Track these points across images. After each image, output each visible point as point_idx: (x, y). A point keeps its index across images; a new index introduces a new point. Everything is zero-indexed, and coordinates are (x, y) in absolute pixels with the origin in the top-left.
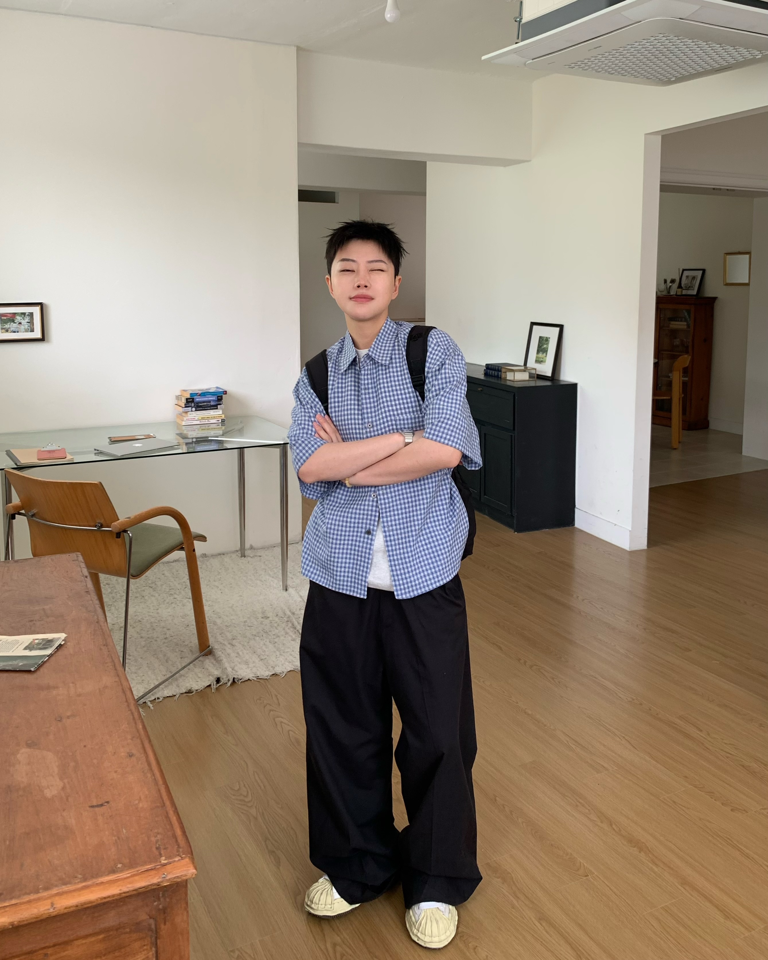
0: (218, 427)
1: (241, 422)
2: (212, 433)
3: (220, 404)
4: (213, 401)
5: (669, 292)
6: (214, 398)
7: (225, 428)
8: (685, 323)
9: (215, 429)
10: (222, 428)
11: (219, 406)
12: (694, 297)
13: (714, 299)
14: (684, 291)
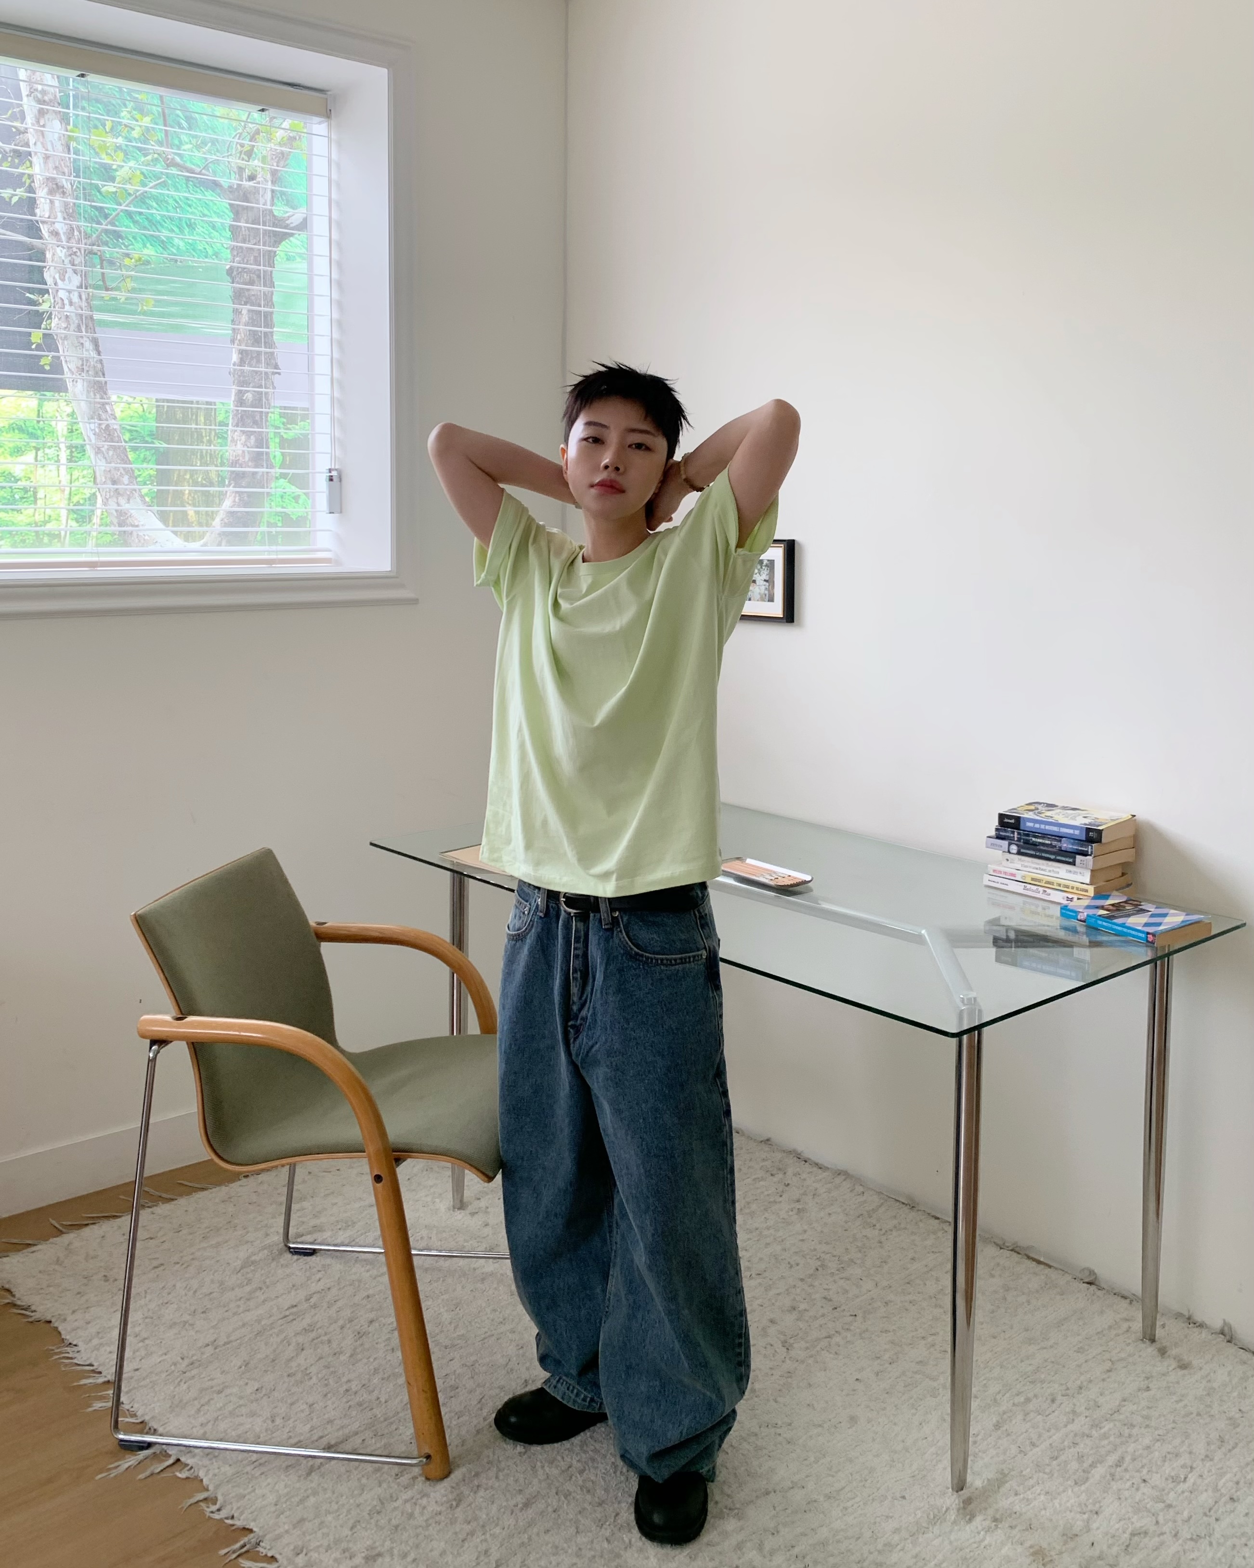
3: (1085, 854)
4: (1071, 839)
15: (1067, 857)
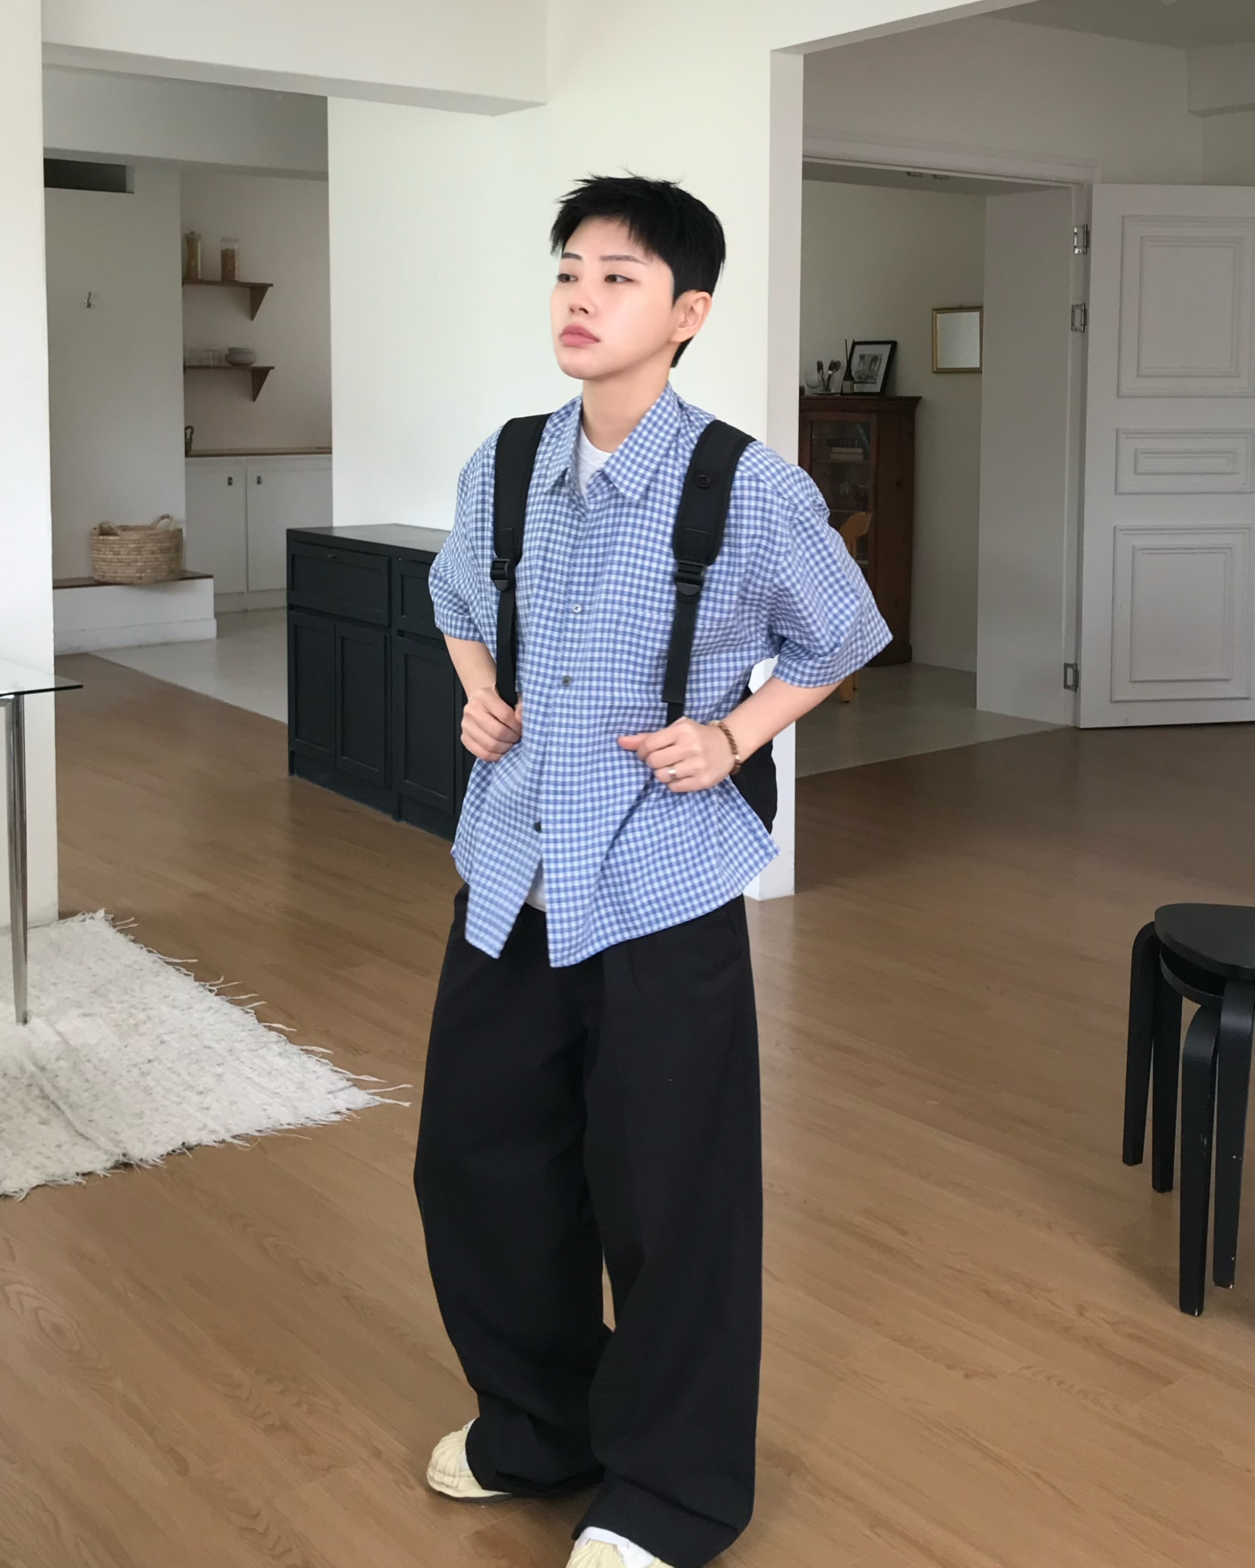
5: (827, 388)
8: (860, 450)
12: (876, 397)
13: (915, 401)
14: (855, 385)
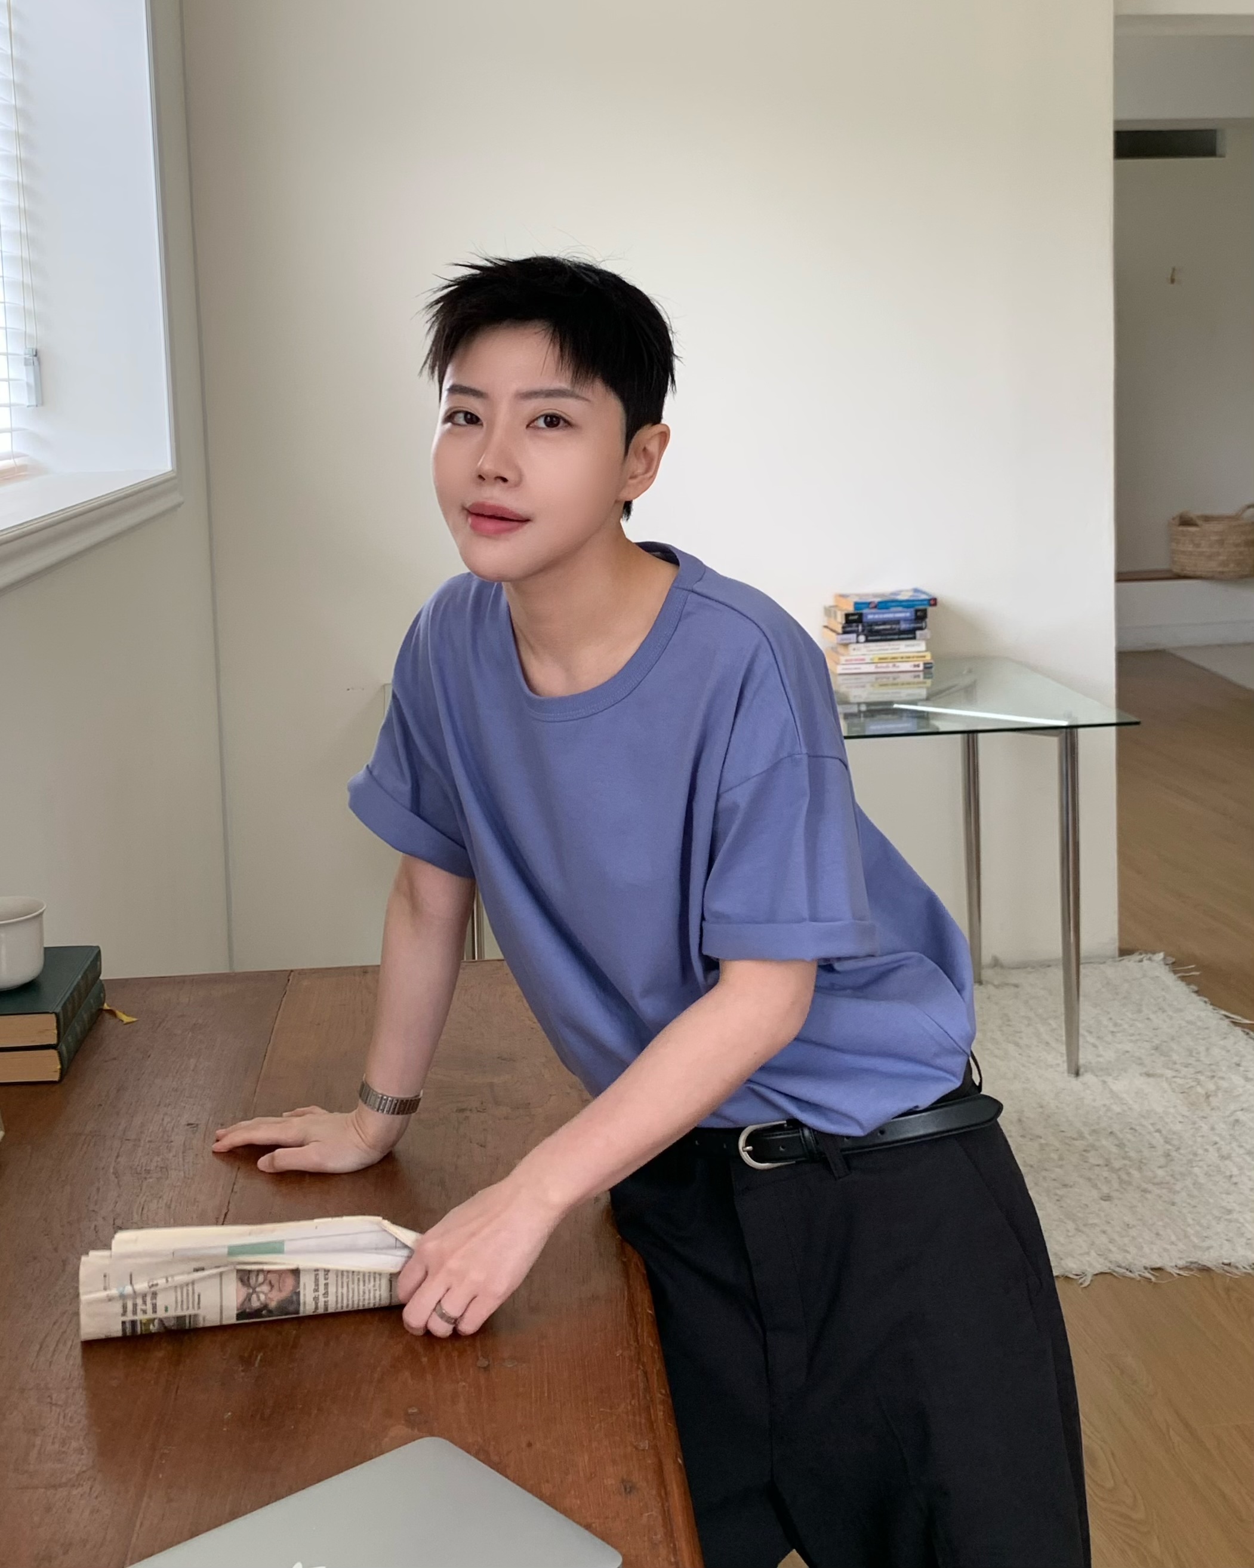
0: (917, 680)
1: (970, 671)
2: (904, 693)
3: (921, 629)
4: (906, 620)
6: (908, 614)
7: (933, 684)
9: (909, 684)
10: (925, 683)
11: (918, 633)
15: (909, 634)
